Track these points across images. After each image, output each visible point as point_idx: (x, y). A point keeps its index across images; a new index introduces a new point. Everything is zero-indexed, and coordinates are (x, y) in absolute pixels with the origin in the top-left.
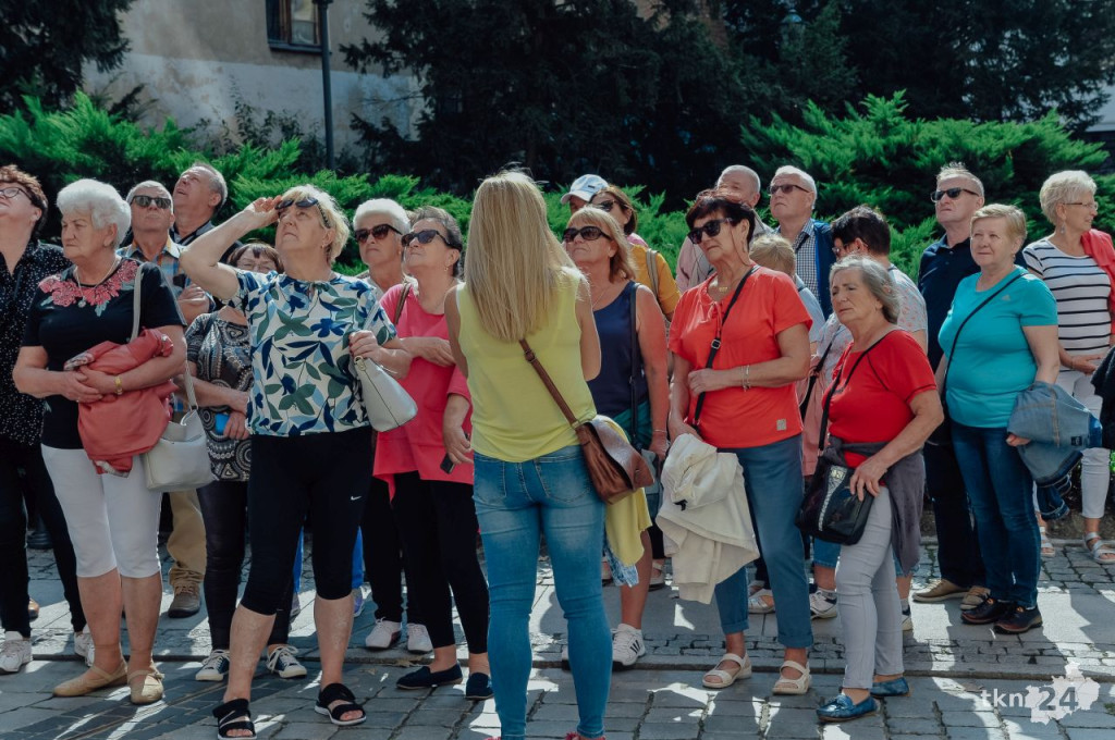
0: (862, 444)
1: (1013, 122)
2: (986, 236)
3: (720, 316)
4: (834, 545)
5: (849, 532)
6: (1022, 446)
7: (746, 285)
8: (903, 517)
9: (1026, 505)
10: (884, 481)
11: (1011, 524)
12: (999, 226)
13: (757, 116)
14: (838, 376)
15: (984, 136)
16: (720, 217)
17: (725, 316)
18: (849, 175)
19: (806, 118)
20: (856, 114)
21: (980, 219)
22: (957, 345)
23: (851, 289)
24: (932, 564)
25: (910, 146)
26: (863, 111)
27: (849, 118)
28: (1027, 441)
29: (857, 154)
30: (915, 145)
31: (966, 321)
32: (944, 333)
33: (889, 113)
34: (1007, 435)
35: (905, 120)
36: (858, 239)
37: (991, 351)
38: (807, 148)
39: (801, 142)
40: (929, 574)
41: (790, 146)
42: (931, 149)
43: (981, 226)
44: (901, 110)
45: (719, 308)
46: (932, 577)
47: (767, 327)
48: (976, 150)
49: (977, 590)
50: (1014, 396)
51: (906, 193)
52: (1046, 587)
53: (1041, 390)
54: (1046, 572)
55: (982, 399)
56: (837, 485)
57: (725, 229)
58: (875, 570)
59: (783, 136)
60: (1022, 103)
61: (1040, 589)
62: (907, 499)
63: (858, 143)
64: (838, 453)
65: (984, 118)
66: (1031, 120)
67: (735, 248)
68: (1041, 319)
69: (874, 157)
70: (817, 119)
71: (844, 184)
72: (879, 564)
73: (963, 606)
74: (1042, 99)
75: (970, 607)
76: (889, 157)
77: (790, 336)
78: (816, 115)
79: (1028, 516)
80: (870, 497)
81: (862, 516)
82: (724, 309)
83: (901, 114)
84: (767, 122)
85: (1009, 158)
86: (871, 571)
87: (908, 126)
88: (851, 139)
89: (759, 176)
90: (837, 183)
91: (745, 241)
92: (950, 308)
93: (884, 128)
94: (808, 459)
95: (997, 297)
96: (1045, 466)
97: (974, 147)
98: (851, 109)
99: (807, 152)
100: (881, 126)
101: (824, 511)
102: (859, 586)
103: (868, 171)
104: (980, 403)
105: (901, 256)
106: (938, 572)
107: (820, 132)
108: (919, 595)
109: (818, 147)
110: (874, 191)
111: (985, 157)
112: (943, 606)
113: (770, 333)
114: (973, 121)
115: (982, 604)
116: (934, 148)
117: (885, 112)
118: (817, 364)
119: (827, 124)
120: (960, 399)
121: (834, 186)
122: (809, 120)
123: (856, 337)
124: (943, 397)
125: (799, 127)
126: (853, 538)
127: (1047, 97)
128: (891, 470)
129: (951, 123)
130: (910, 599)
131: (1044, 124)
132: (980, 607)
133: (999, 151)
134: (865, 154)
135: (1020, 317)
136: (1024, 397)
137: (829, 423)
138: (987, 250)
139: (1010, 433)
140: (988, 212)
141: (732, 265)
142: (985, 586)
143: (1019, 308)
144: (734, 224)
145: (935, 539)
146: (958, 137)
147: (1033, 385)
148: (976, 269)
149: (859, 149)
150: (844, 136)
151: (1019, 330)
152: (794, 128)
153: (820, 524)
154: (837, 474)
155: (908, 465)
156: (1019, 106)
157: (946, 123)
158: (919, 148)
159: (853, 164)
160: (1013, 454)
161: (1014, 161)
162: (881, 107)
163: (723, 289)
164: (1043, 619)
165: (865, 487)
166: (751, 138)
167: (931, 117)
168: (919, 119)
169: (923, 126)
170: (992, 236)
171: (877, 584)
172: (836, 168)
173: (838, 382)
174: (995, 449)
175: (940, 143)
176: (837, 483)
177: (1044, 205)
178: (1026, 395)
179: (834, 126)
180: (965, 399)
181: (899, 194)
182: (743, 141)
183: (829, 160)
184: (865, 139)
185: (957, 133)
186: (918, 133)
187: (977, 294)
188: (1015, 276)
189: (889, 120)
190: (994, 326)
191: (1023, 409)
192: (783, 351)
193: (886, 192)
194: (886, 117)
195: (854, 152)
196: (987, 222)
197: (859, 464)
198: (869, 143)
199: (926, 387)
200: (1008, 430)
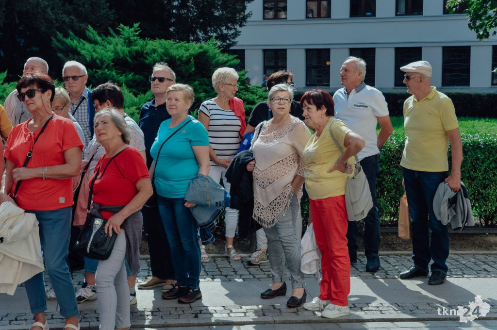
0: (111, 207)
1: (194, 43)
2: (174, 100)
3: (33, 140)
4: (96, 261)
5: (104, 253)
6: (192, 207)
7: (49, 124)
8: (132, 245)
9: (194, 237)
10: (123, 226)
11: (186, 247)
12: (179, 95)
13: (61, 32)
14: (97, 171)
15: (179, 49)
16: (35, 88)
17: (36, 140)
18: (110, 66)
19: (87, 34)
20: (114, 34)
21: (170, 91)
22: (160, 156)
23: (105, 123)
24: (149, 269)
25: (142, 52)
26: (118, 33)
27: (110, 36)
28: (194, 205)
29: (115, 55)
30: (145, 52)
31: (164, 143)
32: (153, 149)
33: (131, 34)
34: (185, 202)
35: (140, 38)
36: (108, 101)
37: (177, 158)
38: (88, 50)
39: (86, 48)
40: (147, 274)
41: (79, 49)
42: (153, 54)
43: (171, 95)
44: (137, 33)
45: (32, 135)
46: (148, 276)
47: (58, 147)
48: (176, 56)
49: (170, 281)
50: (188, 181)
51: (141, 76)
52: (205, 278)
53: (201, 178)
54: (205, 271)
55: (172, 183)
56: (98, 229)
57: (38, 95)
58: (116, 273)
59: (75, 43)
60: (199, 33)
61: (200, 280)
62: (134, 235)
63: (115, 49)
64: (98, 211)
65: (181, 40)
66: (203, 42)
67: (43, 104)
68: (200, 142)
69: (124, 57)
70: (93, 35)
71: (108, 71)
72: (118, 270)
73: (163, 291)
74: (208, 31)
75: (166, 291)
76: (132, 58)
77: (71, 153)
78: (93, 34)
79: (195, 243)
80: (115, 235)
81: (111, 245)
82: (36, 137)
83: (137, 36)
84: (66, 36)
85: (192, 60)
86: (114, 274)
87: (141, 42)
88: (111, 47)
89: (48, 64)
90: (104, 70)
91: (49, 101)
92: (156, 136)
93: (129, 42)
94: (80, 217)
95: (179, 131)
96: (203, 217)
97: (174, 54)
98: (112, 32)
99: (88, 53)
100: (127, 41)
101: (90, 242)
102: (108, 282)
103: (120, 64)
104: (171, 186)
105: (136, 109)
106: (151, 274)
107: (95, 43)
108: (141, 285)
109: (94, 51)
110: (124, 75)
111: (180, 59)
112: (153, 291)
113: (60, 150)
114: (175, 41)
115: (172, 289)
116: (154, 54)
117: (129, 34)
118: (85, 166)
119: (99, 39)
120: (161, 183)
121: (103, 71)
122: (89, 36)
123: (108, 150)
124: (153, 183)
125: (84, 39)
126: (106, 256)
127: (211, 31)
128: (126, 221)
129: (163, 41)
130: (136, 288)
131: (209, 44)
132: (171, 290)
133: (187, 57)
134: (119, 55)
135: (190, 141)
136: (193, 182)
137: (93, 196)
138: (173, 107)
139: (186, 201)
140: (175, 88)
141: (41, 114)
142: (174, 279)
143: (190, 137)
144: (43, 92)
145: (149, 256)
146: (167, 49)
147: (197, 176)
148: (169, 117)
149: (116, 53)
150: (108, 46)
151: (190, 148)
152: (81, 40)
153: (88, 249)
154: (98, 222)
155: (135, 218)
156: (197, 34)
157: (161, 41)
158: (147, 54)
159: (113, 60)
160: (188, 211)
161: (195, 63)
162: (127, 31)
163: (36, 126)
164: (203, 295)
165: (113, 229)
166: (58, 44)
167: (153, 38)
168: (146, 38)
169: (149, 42)
170: (176, 100)
171: (117, 281)
172: (104, 62)
173: (98, 174)
174: (178, 209)
175: (158, 52)
176: (98, 227)
177: (214, 83)
178: (194, 181)
179: (103, 40)
180: (163, 183)
181: (137, 76)
182: (53, 45)
183: (100, 58)
184: (119, 47)
185: (166, 47)
186: (146, 45)
187: (170, 129)
188: (188, 121)
189: (132, 38)
190: (178, 146)
191: (192, 188)
192: (66, 160)
193: (130, 76)
194: (130, 36)
195: (113, 54)
196: (174, 93)
197: (109, 217)
198: (121, 50)
199: (144, 176)
200: (185, 199)
